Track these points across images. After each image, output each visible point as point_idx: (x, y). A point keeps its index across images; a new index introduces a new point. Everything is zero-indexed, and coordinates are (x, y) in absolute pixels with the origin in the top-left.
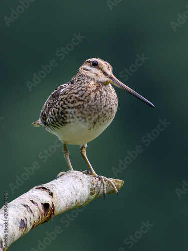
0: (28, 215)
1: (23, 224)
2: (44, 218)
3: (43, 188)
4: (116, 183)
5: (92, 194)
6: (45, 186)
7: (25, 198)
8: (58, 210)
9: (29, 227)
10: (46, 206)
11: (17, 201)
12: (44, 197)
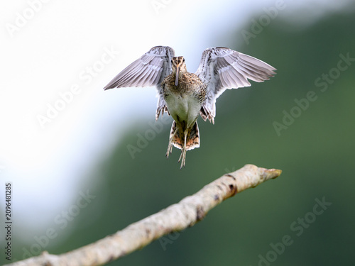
0: (220, 192)
1: (217, 198)
2: (231, 194)
3: (230, 176)
4: (278, 172)
5: (261, 178)
6: (231, 174)
7: (218, 182)
8: (239, 189)
9: (221, 199)
10: (231, 186)
11: (212, 184)
12: (231, 182)
